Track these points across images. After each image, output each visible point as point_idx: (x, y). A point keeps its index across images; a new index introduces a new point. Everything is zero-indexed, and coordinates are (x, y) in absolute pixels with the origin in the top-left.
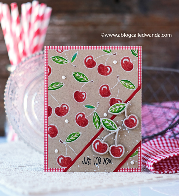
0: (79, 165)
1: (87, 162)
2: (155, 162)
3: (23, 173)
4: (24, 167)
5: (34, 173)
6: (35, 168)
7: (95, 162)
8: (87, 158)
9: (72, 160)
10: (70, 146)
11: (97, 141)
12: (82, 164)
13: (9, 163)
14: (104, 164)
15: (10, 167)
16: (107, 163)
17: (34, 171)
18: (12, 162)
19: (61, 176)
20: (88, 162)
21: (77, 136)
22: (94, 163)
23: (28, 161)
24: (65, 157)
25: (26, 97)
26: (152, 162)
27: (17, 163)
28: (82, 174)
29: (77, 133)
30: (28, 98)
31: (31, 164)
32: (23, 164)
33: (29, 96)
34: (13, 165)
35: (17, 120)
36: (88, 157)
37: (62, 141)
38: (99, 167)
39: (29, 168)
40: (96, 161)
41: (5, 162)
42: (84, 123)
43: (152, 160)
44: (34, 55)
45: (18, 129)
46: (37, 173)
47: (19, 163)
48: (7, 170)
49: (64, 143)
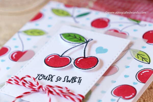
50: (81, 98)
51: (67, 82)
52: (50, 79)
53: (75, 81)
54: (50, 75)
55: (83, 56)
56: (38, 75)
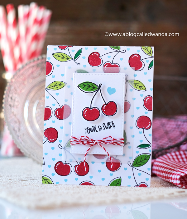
2: (183, 174)
3: (25, 187)
4: (25, 180)
5: (38, 187)
6: (38, 182)
13: (8, 176)
15: (9, 180)
17: (38, 184)
18: (11, 176)
19: (68, 190)
23: (28, 175)
25: (27, 105)
26: (178, 175)
27: (16, 176)
28: (93, 188)
30: (29, 105)
31: (33, 177)
32: (23, 178)
33: (30, 103)
34: (13, 178)
35: (16, 129)
39: (32, 182)
41: (4, 176)
43: (179, 173)
44: (32, 60)
45: (18, 139)
46: (41, 187)
47: (19, 176)
48: (7, 183)
50: (123, 141)
51: (106, 129)
52: (95, 130)
53: (111, 126)
54: (93, 127)
55: (105, 103)
56: (86, 129)
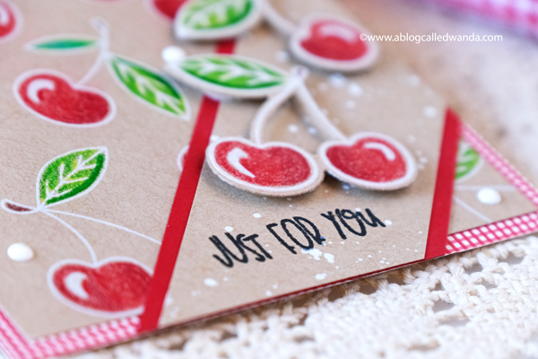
0: (206, 277)
1: (242, 251)
7: (291, 243)
8: (228, 235)
9: (150, 270)
10: (86, 214)
11: (224, 148)
12: (227, 270)
14: (344, 237)
16: (359, 230)
20: (246, 251)
21: (93, 166)
22: (291, 249)
24: (96, 264)
29: (83, 153)
36: (229, 229)
37: (18, 205)
38: (330, 258)
40: (290, 235)
42: (87, 107)
49: (35, 210)
